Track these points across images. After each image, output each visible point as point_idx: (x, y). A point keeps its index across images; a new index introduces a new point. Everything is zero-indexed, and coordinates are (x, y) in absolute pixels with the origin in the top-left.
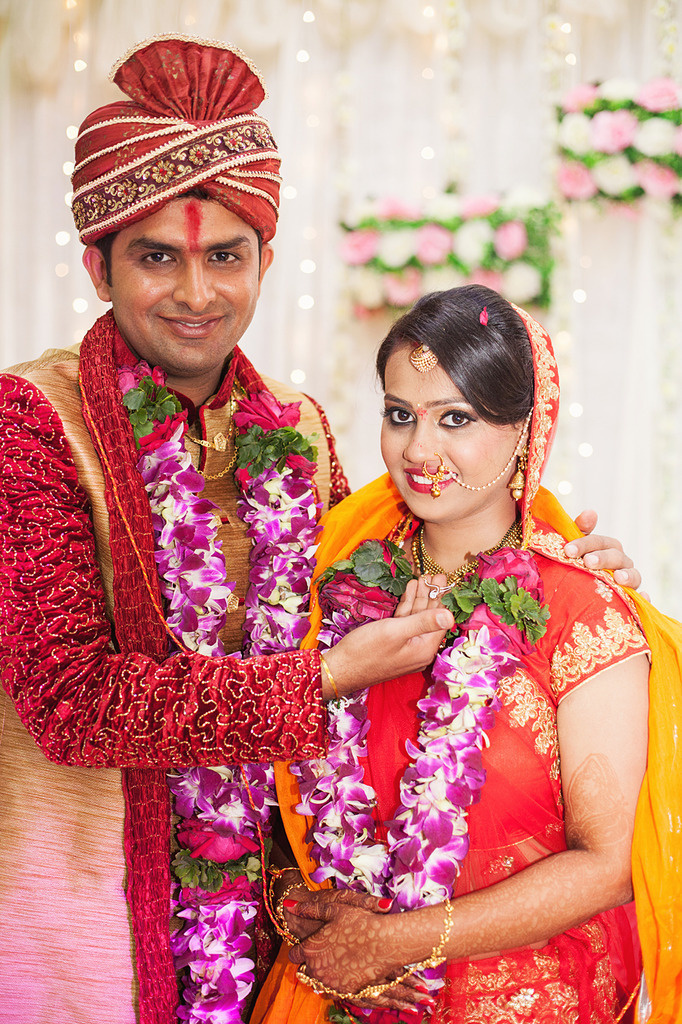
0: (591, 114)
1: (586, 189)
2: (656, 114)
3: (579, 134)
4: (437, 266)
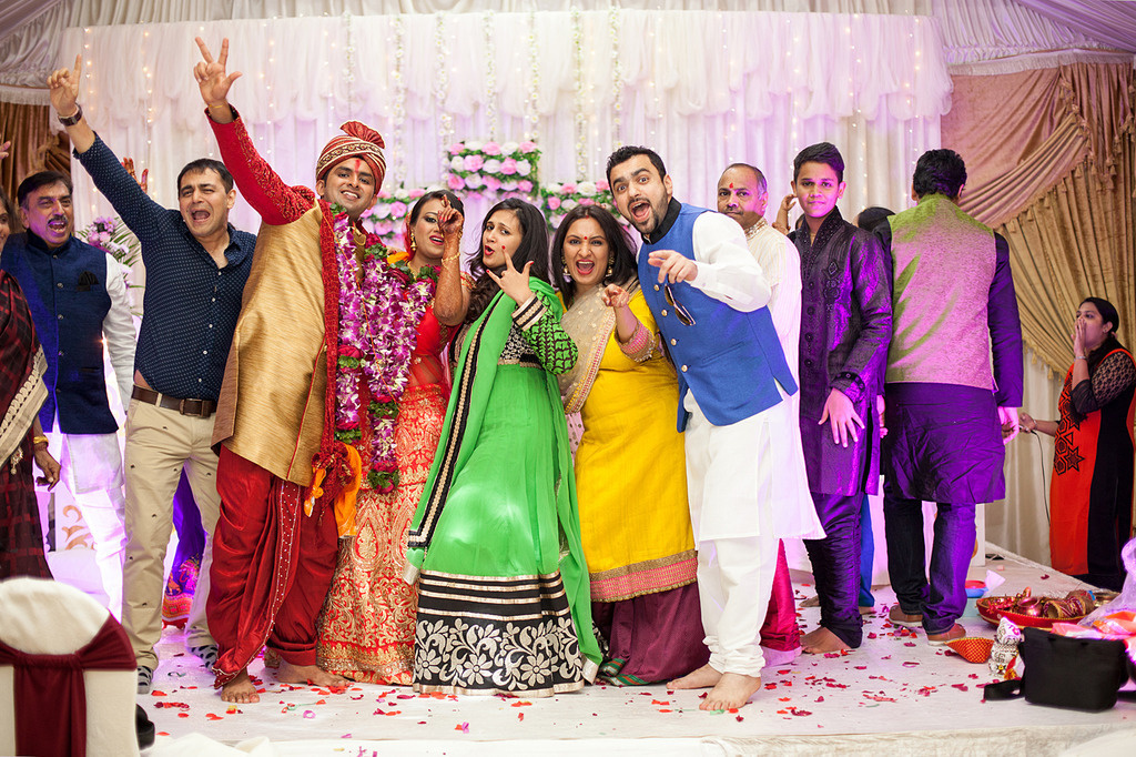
0: (464, 156)
1: (461, 187)
2: (492, 157)
3: (458, 163)
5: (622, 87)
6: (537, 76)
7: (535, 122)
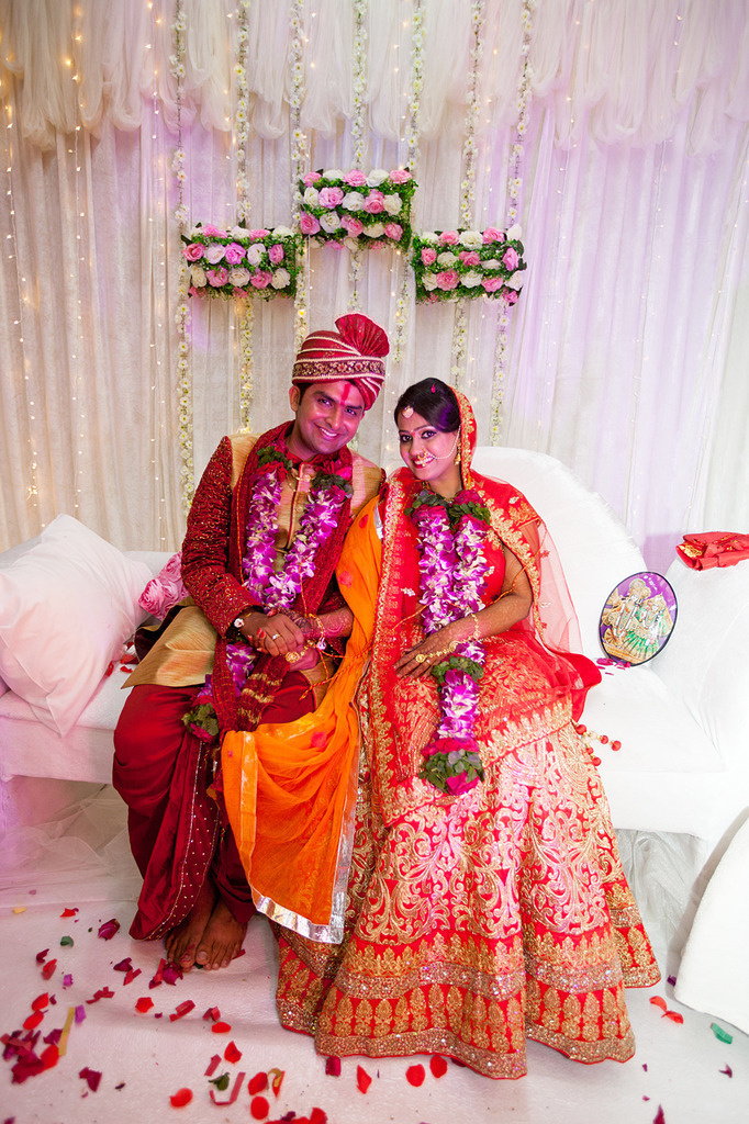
0: (319, 189)
1: (315, 231)
2: (354, 189)
3: (311, 196)
4: (236, 266)
5: (529, 100)
6: (419, 77)
7: (412, 145)
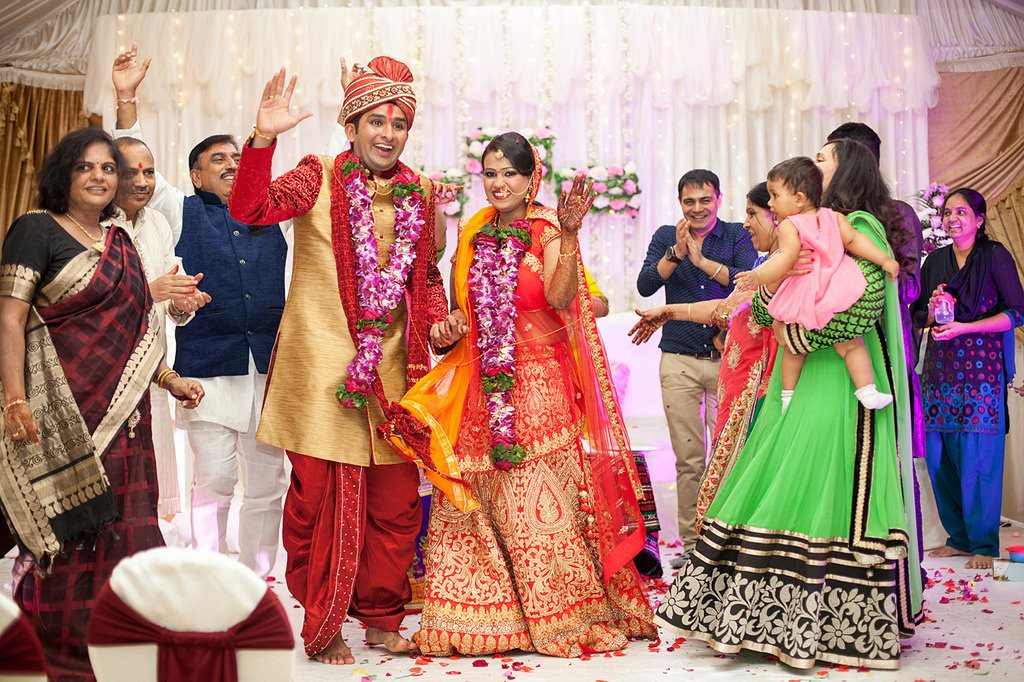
0: (481, 142)
5: (632, 78)
6: (551, 66)
7: (548, 110)
